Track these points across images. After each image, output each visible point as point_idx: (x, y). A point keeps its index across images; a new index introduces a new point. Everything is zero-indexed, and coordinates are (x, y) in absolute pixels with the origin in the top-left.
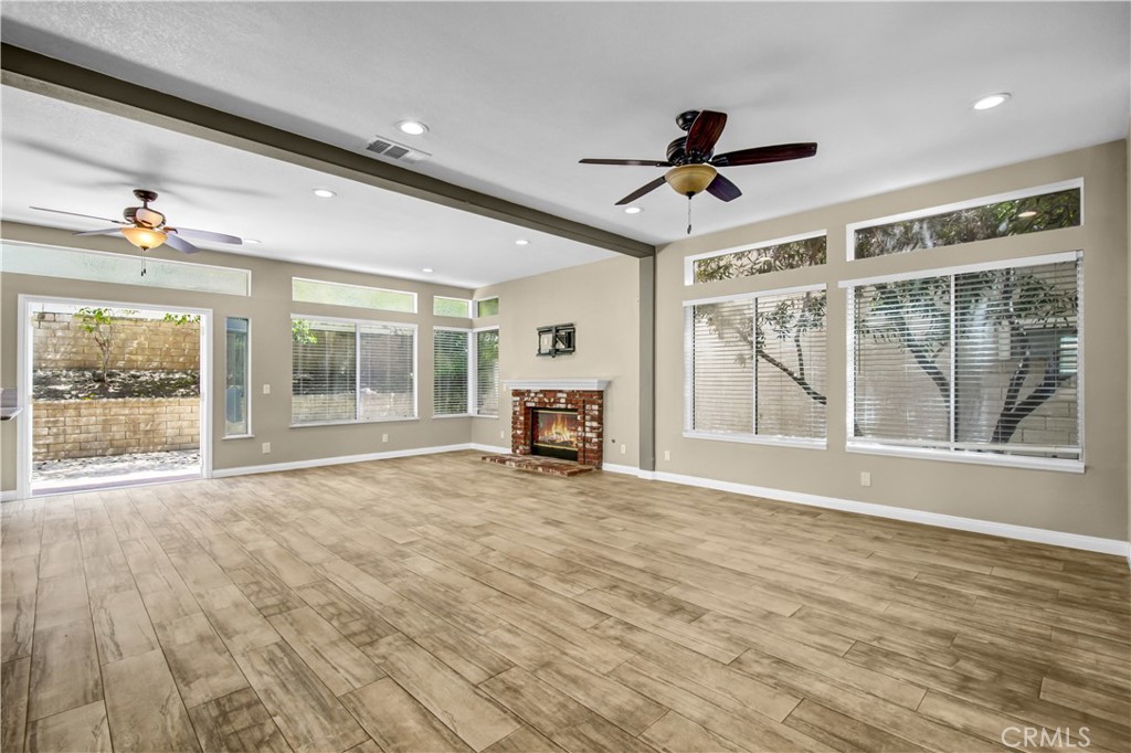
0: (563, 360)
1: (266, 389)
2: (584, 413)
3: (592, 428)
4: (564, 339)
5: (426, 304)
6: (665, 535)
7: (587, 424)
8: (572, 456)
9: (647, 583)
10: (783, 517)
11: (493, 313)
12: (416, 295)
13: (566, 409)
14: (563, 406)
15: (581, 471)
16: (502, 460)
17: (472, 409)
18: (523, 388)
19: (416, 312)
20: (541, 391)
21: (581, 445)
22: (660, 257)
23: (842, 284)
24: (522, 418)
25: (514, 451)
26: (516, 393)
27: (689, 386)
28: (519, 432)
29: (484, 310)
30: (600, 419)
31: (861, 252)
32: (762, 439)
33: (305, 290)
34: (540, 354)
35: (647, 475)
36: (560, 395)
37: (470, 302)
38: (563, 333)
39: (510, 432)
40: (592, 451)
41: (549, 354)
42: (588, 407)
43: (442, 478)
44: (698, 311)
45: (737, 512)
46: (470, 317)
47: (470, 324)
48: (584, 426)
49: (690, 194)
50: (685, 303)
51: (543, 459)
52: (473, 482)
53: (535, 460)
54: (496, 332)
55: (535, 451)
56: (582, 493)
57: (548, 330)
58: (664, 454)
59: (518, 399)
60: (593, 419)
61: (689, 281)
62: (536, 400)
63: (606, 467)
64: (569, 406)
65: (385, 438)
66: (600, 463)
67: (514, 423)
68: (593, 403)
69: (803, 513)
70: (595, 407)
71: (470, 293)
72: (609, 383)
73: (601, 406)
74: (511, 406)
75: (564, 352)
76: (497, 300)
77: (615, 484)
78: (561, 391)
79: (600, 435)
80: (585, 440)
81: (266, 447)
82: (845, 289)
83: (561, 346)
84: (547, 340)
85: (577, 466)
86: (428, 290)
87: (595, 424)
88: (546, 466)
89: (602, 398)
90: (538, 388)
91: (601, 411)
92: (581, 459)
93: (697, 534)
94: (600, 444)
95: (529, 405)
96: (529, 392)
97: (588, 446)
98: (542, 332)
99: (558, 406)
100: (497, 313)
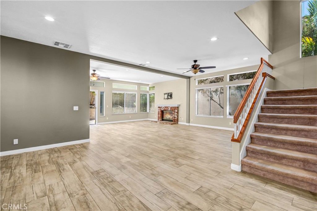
0: (170, 100)
1: (108, 106)
2: (174, 112)
3: (176, 115)
4: (170, 96)
5: (139, 88)
6: (191, 133)
7: (175, 114)
8: (172, 121)
9: (187, 138)
10: (214, 131)
11: (153, 90)
12: (137, 86)
13: (170, 111)
14: (170, 110)
15: (174, 124)
16: (156, 122)
17: (148, 111)
18: (160, 106)
19: (137, 89)
20: (165, 107)
21: (173, 118)
22: (191, 79)
23: (226, 86)
24: (160, 113)
25: (158, 120)
26: (159, 107)
27: (197, 106)
28: (159, 116)
29: (151, 89)
30: (178, 113)
31: (231, 80)
32: (211, 116)
33: (115, 86)
34: (164, 99)
35: (188, 124)
36: (169, 108)
37: (148, 87)
38: (170, 94)
39: (157, 116)
40: (176, 119)
41: (167, 99)
42: (175, 110)
43: (145, 124)
44: (199, 90)
45: (205, 130)
46: (148, 90)
47: (148, 92)
48: (174, 114)
49: (195, 74)
50: (196, 89)
51: (165, 122)
52: (152, 125)
53: (163, 122)
54: (154, 94)
55: (163, 120)
56: (174, 127)
57: (166, 94)
58: (191, 120)
59: (159, 109)
60: (176, 113)
61: (197, 84)
62: (164, 109)
63: (179, 123)
64: (171, 110)
65: (130, 117)
66: (178, 122)
67: (158, 114)
68: (176, 109)
69: (218, 130)
70: (177, 110)
71: (148, 85)
72: (180, 105)
73: (178, 110)
74: (158, 110)
75: (170, 98)
76: (154, 87)
77: (181, 126)
78: (169, 107)
79: (178, 116)
80: (174, 117)
81: (107, 118)
82: (227, 87)
83: (169, 97)
84: (166, 96)
85: (173, 123)
86: (139, 85)
87: (177, 114)
88: (166, 123)
89: (178, 108)
90: (164, 106)
91: (178, 111)
92: (173, 121)
93: (197, 133)
94: (178, 118)
95: (162, 110)
96: (162, 107)
97: (175, 118)
98: (165, 94)
99: (168, 110)
100: (154, 90)
